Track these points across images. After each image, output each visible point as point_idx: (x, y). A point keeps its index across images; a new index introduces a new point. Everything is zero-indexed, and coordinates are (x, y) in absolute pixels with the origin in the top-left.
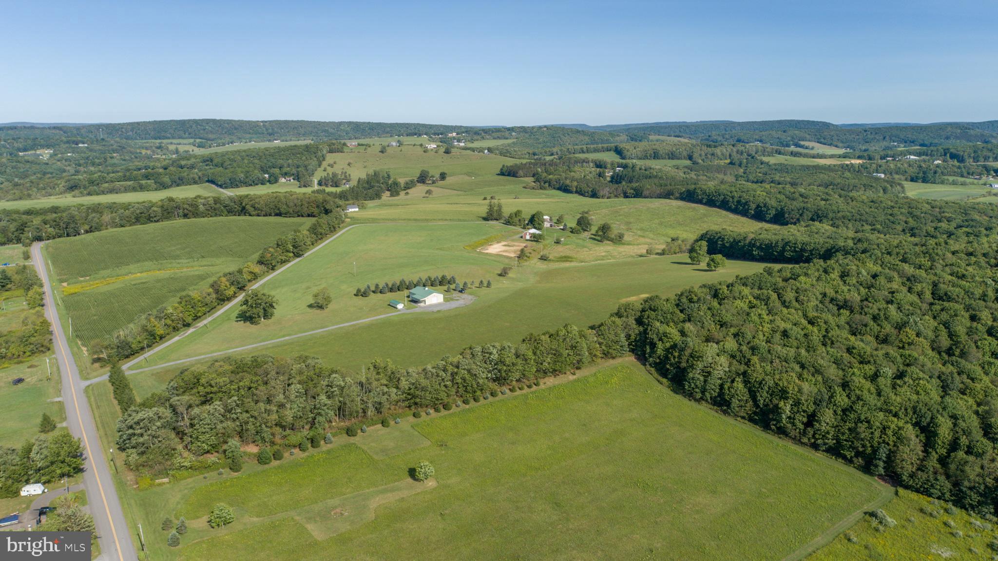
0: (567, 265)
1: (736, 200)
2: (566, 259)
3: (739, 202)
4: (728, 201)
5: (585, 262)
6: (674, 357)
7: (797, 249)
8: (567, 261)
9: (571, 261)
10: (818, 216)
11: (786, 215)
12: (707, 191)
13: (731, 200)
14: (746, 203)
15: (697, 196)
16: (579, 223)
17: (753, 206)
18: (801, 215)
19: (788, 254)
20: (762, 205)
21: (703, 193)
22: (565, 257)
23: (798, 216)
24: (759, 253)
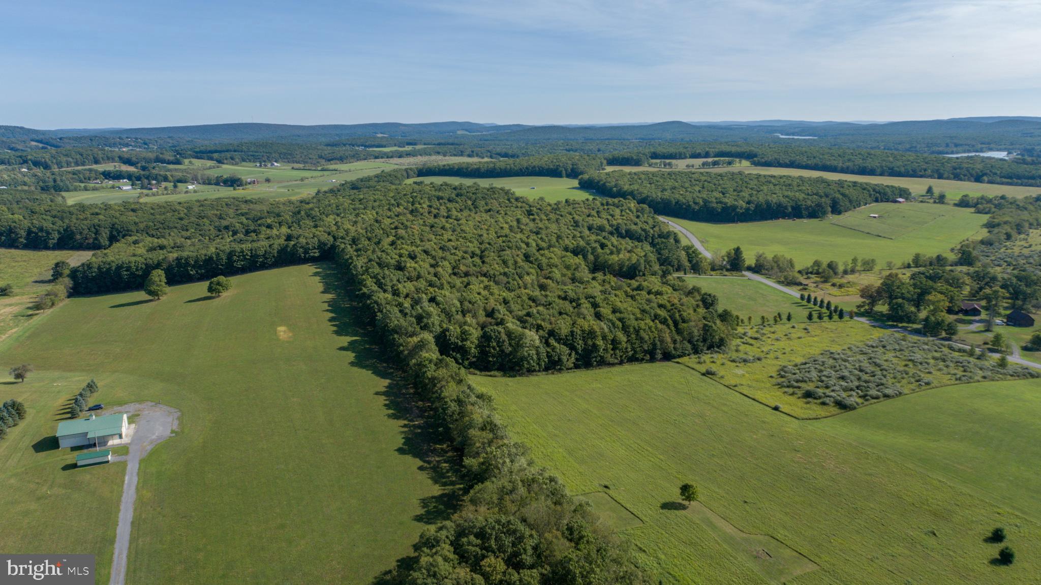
6: (494, 348)
7: (248, 257)
10: (119, 232)
11: (78, 237)
17: (22, 233)
18: (96, 234)
19: (239, 265)
20: (35, 230)
23: (93, 235)
24: (197, 271)
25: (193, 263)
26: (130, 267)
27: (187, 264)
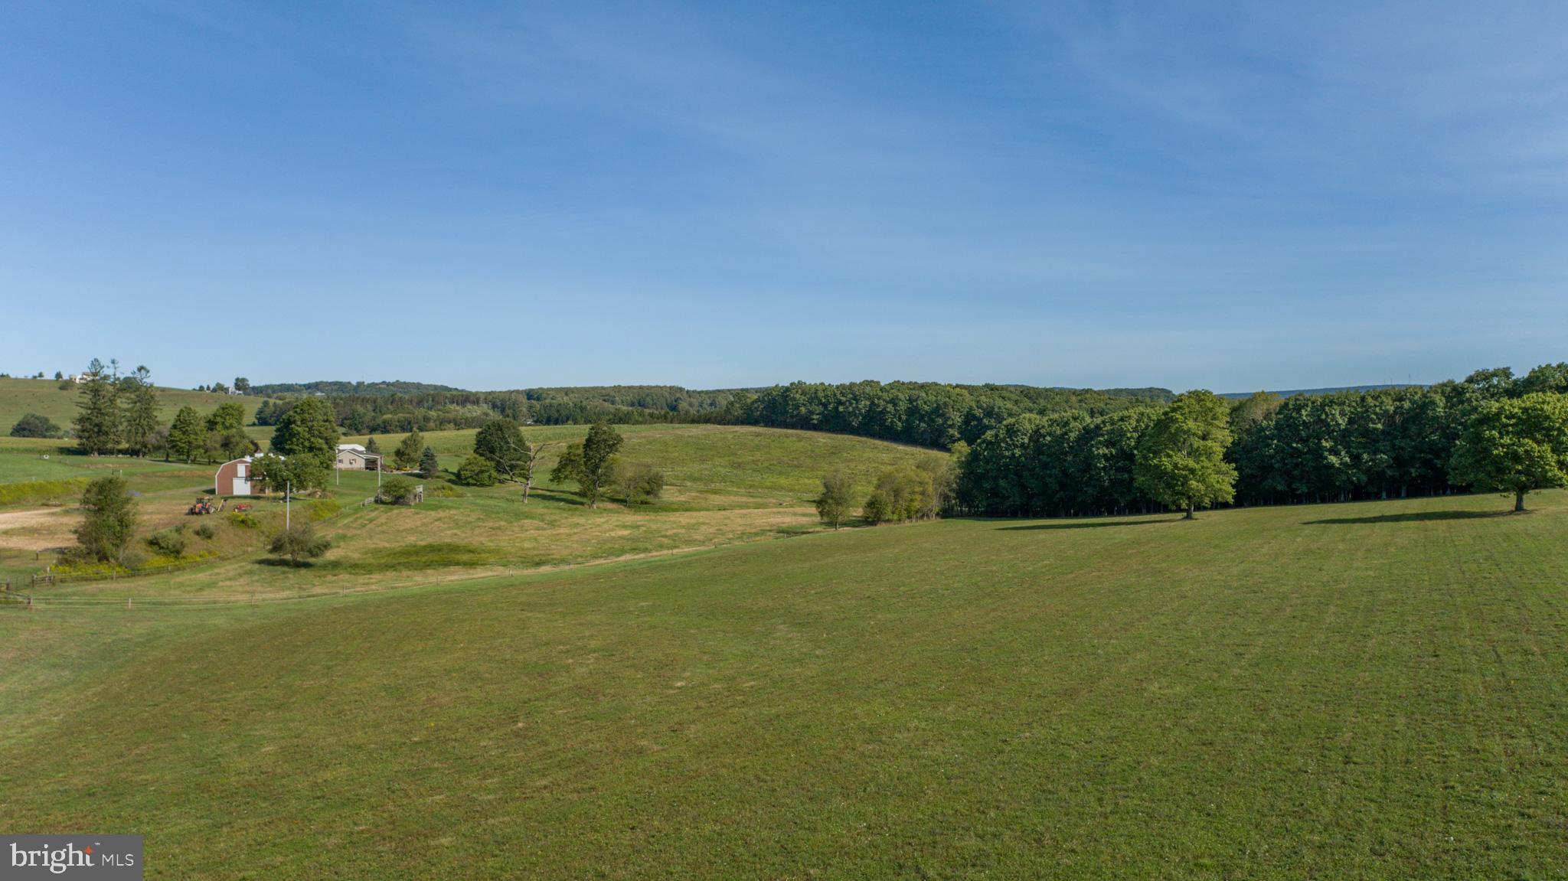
0: (453, 577)
1: (903, 406)
2: (441, 556)
3: (913, 411)
4: (884, 412)
5: (555, 563)
8: (447, 564)
9: (472, 565)
12: (821, 394)
13: (890, 407)
14: (937, 411)
15: (797, 407)
16: (484, 446)
17: (957, 418)
20: (978, 413)
21: (811, 401)
22: (432, 549)
24: (1356, 458)
25: (1342, 422)
26: (1122, 433)
27: (1321, 426)
